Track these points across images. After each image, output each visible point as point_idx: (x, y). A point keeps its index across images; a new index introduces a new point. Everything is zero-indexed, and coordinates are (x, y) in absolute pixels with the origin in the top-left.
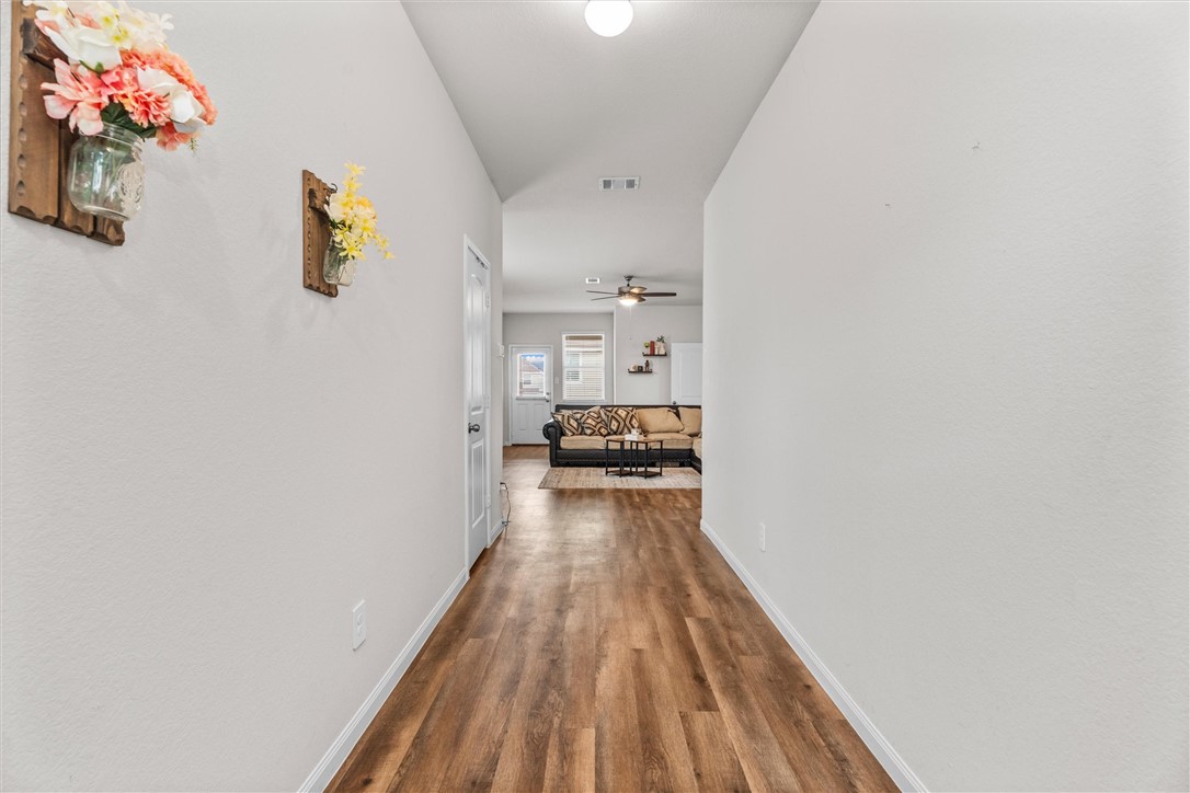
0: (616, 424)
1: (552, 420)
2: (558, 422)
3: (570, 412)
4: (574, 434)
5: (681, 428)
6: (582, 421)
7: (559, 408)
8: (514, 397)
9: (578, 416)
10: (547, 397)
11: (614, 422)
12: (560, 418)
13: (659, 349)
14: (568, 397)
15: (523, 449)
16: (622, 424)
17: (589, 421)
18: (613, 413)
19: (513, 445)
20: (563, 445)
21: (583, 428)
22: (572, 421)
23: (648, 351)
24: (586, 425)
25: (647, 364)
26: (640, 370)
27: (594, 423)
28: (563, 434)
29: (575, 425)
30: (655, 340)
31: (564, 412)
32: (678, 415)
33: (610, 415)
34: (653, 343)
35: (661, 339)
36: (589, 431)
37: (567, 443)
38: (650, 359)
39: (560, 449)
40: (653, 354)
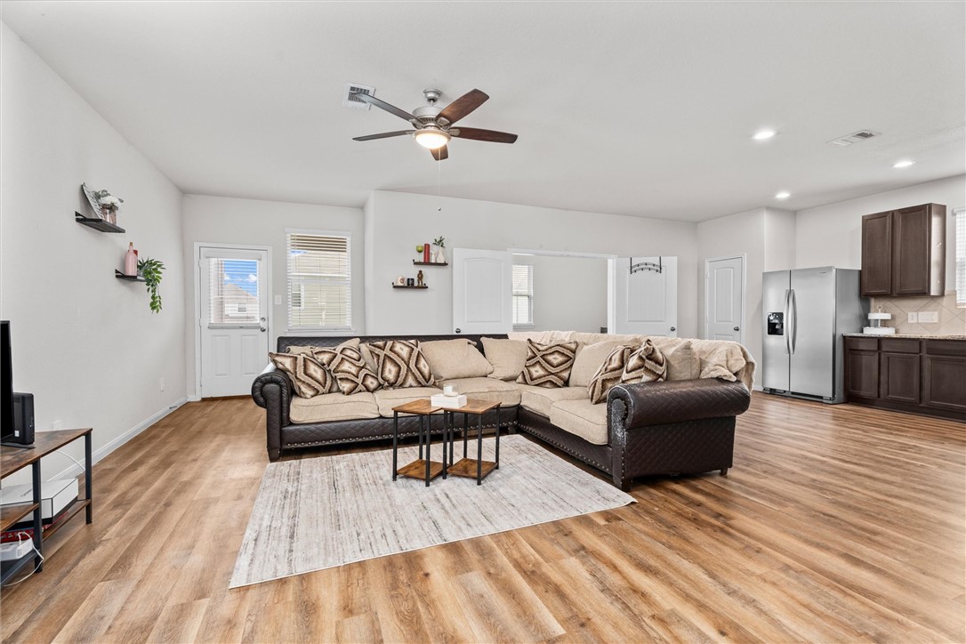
0: (394, 370)
1: (270, 368)
2: (284, 371)
3: (307, 349)
4: (317, 393)
5: (490, 369)
6: (332, 367)
7: (284, 343)
8: (205, 323)
9: (325, 358)
10: (263, 325)
11: (389, 366)
12: (287, 363)
13: (437, 255)
14: (298, 323)
15: (221, 406)
16: (404, 368)
17: (346, 366)
18: (387, 351)
19: (204, 400)
20: (294, 416)
21: (334, 379)
22: (313, 369)
23: (421, 258)
24: (339, 375)
25: (420, 275)
26: (410, 285)
27: (354, 370)
28: (294, 393)
29: (318, 374)
30: (431, 242)
31: (295, 350)
32: (481, 349)
33: (382, 354)
34: (427, 247)
35: (440, 243)
36: (346, 386)
37: (306, 411)
38: (425, 269)
39: (291, 424)
40: (427, 263)
